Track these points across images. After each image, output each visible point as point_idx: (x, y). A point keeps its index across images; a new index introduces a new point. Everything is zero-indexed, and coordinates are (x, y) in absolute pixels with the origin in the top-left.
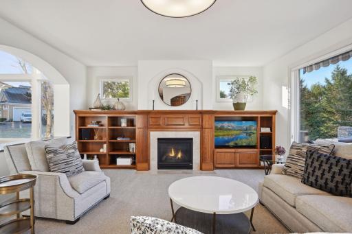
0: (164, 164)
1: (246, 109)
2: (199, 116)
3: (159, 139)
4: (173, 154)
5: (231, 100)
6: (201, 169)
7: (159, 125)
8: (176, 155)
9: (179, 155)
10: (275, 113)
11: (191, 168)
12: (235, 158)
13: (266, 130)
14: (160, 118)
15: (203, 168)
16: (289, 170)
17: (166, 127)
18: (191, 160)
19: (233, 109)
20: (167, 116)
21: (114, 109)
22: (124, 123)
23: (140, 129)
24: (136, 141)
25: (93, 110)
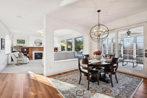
7: (35, 50)
9: (40, 56)
10: (58, 48)
22: (25, 50)
23: (30, 51)
24: (29, 54)
25: (16, 47)
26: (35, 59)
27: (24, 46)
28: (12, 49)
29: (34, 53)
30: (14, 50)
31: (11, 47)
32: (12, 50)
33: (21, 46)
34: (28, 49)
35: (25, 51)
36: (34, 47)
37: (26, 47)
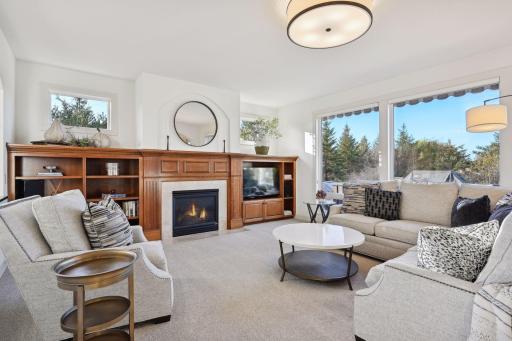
1: (270, 154)
2: (226, 160)
3: (175, 193)
4: (193, 213)
5: (253, 143)
6: (229, 227)
7: (176, 172)
8: (199, 215)
10: (295, 159)
11: (217, 228)
12: (263, 209)
13: (288, 177)
14: (176, 162)
15: (232, 225)
16: (349, 208)
17: (185, 174)
18: (216, 219)
19: (253, 153)
20: (185, 160)
21: (93, 144)
22: (113, 170)
23: (147, 178)
24: (140, 197)
25: (49, 146)
26: (177, 232)
27: (105, 143)
28: (19, 160)
29: (167, 189)
30: (30, 171)
31: (9, 149)
32: (19, 172)
33: (87, 143)
34: (129, 163)
35: (112, 179)
36: (172, 148)
37: (113, 147)
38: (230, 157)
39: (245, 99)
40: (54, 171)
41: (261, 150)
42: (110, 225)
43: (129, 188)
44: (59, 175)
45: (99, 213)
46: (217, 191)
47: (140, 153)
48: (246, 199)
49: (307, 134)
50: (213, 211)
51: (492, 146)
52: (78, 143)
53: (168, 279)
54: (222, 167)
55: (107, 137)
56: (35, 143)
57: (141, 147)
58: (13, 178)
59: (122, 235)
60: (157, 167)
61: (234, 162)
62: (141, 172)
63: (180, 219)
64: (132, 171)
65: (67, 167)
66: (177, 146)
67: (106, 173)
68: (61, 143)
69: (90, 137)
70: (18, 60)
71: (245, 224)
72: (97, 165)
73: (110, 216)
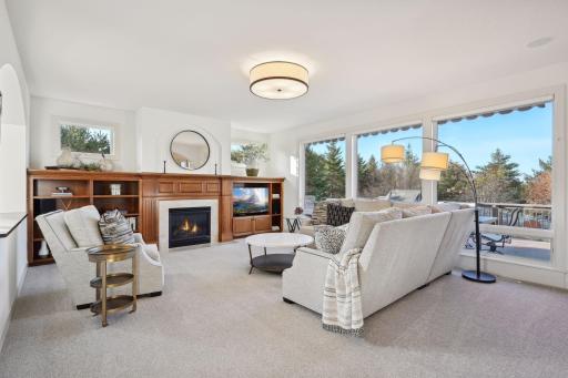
0: (177, 241)
1: (259, 176)
2: (218, 181)
3: (170, 210)
4: (186, 228)
5: (245, 166)
6: (220, 240)
7: (172, 192)
8: (191, 228)
9: (195, 229)
10: (283, 180)
11: (209, 241)
12: (252, 225)
13: (276, 196)
14: (172, 183)
15: (223, 238)
16: (316, 221)
17: (180, 194)
18: (208, 233)
19: (245, 175)
20: (180, 182)
21: (99, 169)
22: (116, 190)
23: (145, 198)
24: (140, 214)
25: (62, 170)
26: (173, 244)
27: (108, 167)
28: (36, 182)
29: (164, 207)
30: (46, 191)
31: (29, 174)
32: (36, 192)
33: (95, 168)
34: (131, 184)
35: (116, 198)
36: (169, 171)
37: (116, 171)
38: (221, 179)
39: (235, 126)
40: (65, 191)
41: (251, 172)
42: (118, 229)
43: (130, 206)
44: (70, 195)
45: (110, 221)
46: (209, 208)
47: (140, 176)
48: (236, 215)
49: (292, 158)
50: (205, 227)
51: (488, 167)
52: (86, 168)
53: (160, 267)
54: (214, 188)
55: (111, 162)
56: (48, 168)
57: (140, 171)
58: (32, 197)
59: (127, 236)
60: (155, 188)
61: (225, 183)
62: (140, 193)
63: (175, 233)
64: (133, 191)
65: (77, 188)
66: (173, 169)
67: (110, 193)
68: (71, 168)
69: (96, 162)
70: (32, 97)
71: (235, 238)
72: (102, 187)
73: (118, 223)
